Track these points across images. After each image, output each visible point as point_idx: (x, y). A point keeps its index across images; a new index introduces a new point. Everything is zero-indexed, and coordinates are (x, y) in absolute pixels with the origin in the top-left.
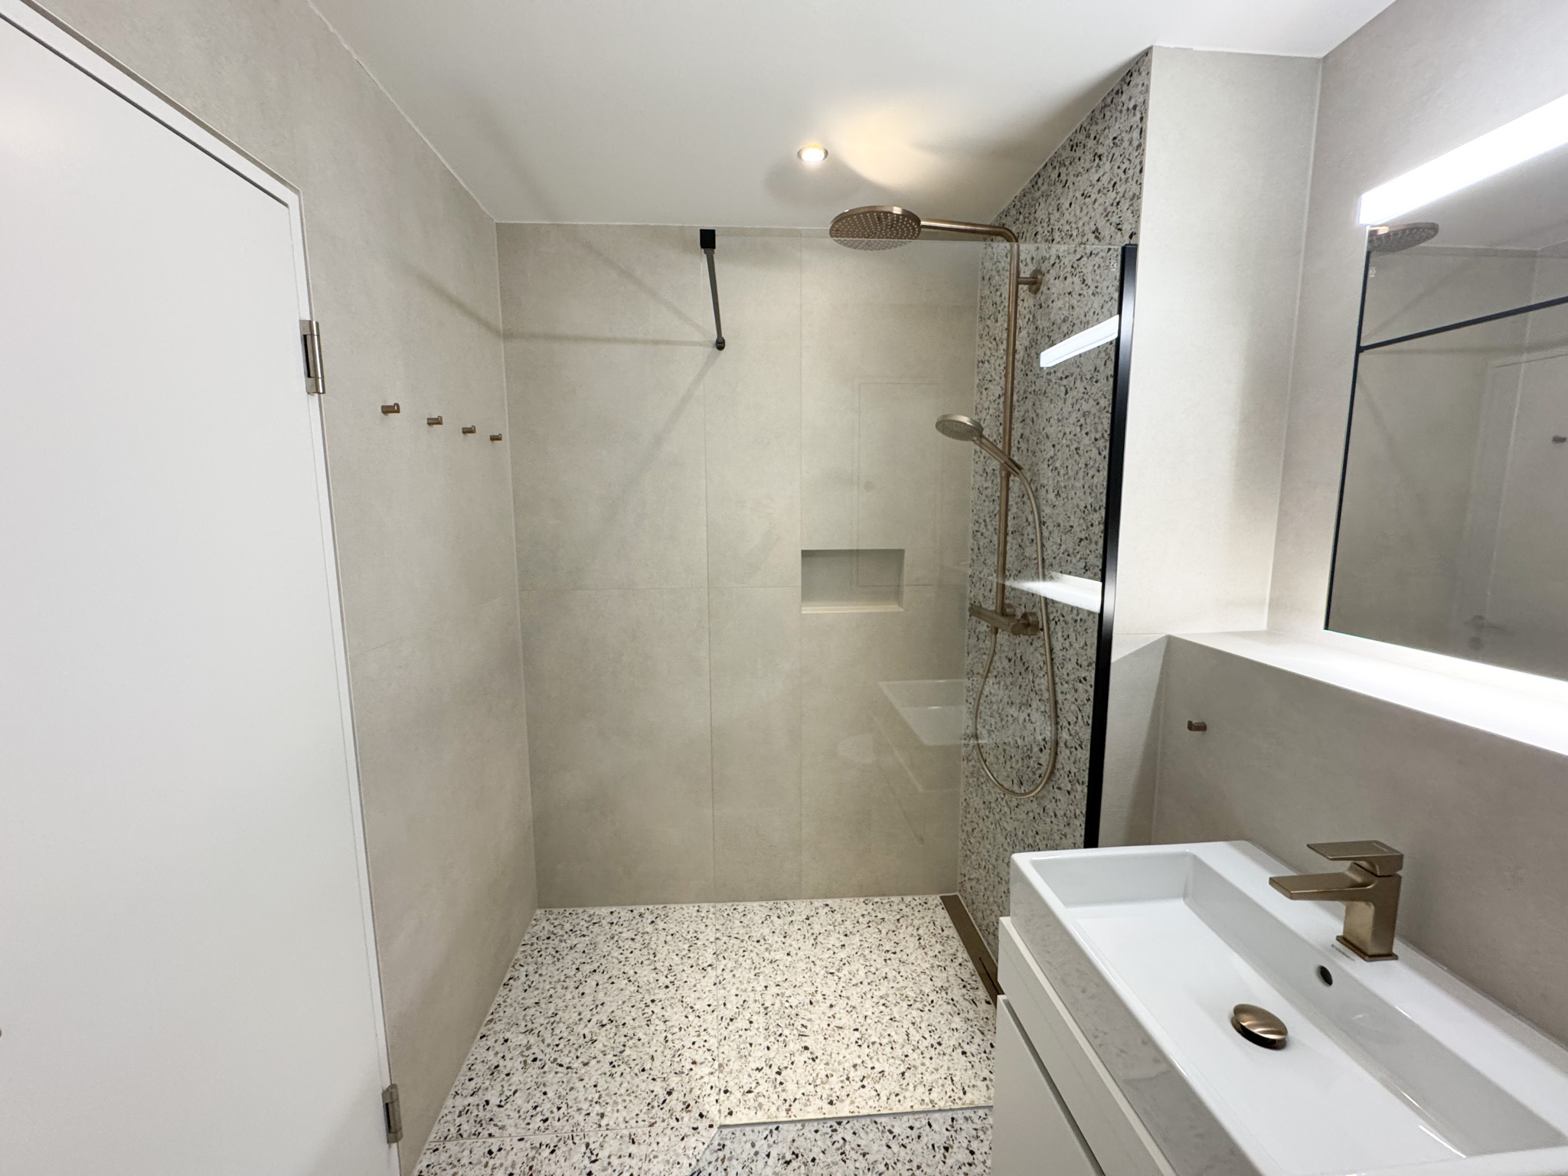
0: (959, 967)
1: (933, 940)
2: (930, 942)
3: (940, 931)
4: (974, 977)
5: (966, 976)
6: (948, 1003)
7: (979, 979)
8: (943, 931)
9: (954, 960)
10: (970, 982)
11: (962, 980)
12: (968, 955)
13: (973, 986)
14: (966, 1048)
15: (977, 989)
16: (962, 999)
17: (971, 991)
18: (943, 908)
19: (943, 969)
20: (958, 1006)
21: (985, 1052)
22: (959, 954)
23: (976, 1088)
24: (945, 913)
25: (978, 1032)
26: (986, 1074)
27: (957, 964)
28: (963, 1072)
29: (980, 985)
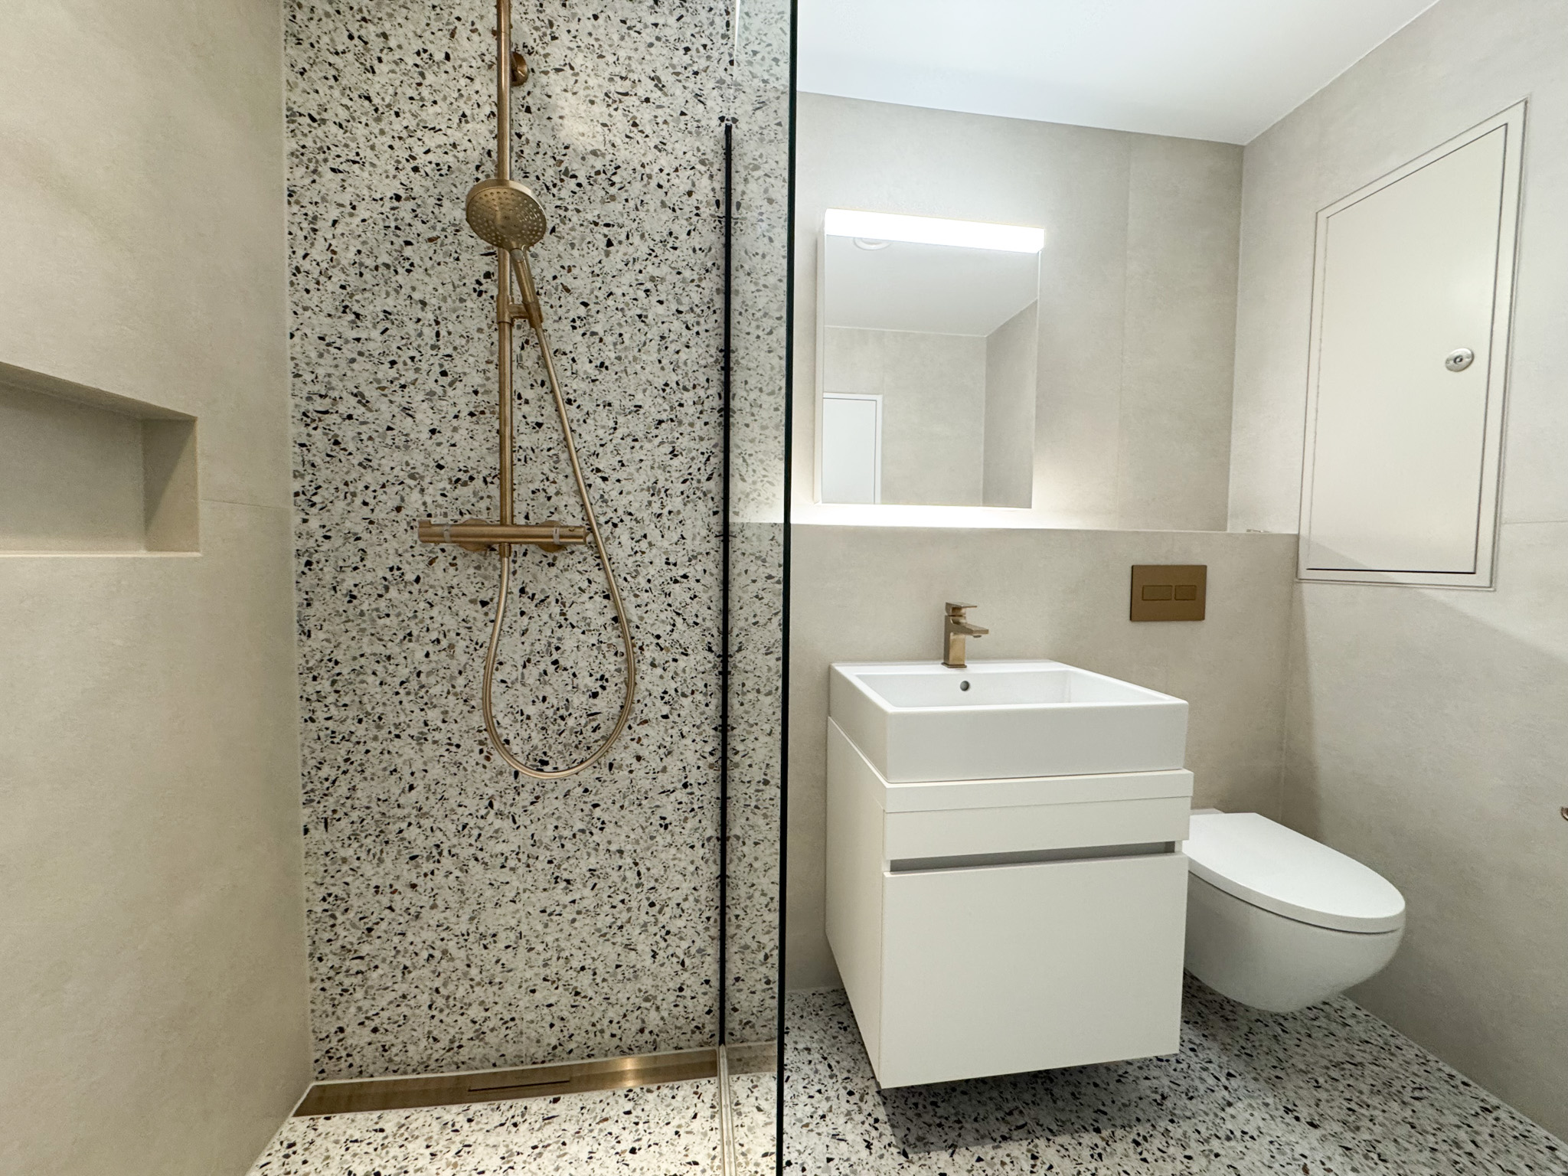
0: (473, 1124)
1: (394, 1151)
2: (395, 1158)
3: (381, 1135)
4: (503, 1108)
5: (497, 1118)
6: (540, 1154)
7: (509, 1102)
8: (382, 1130)
9: (457, 1127)
10: (510, 1115)
11: (502, 1125)
12: (457, 1106)
13: (519, 1112)
14: (626, 1145)
15: (526, 1108)
16: (539, 1135)
17: (526, 1117)
18: (328, 1119)
19: (467, 1149)
20: (550, 1142)
21: (637, 1124)
22: (447, 1117)
23: (690, 1147)
24: (338, 1120)
25: (601, 1125)
26: (670, 1131)
27: (466, 1125)
28: (663, 1159)
29: (521, 1103)
